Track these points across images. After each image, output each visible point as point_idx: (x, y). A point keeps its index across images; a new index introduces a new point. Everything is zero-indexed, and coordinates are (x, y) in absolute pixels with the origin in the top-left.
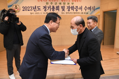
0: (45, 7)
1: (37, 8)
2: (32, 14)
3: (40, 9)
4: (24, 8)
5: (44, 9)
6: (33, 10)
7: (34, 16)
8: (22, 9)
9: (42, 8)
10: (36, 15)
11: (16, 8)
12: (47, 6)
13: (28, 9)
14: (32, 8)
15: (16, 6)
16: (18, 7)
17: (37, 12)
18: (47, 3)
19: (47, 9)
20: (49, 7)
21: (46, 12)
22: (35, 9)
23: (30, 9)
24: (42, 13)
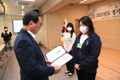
0: (114, 11)
1: (107, 13)
2: (103, 19)
3: (109, 14)
4: (98, 14)
5: (113, 13)
6: (104, 15)
7: (104, 20)
8: (96, 16)
9: (111, 12)
10: (106, 19)
11: (93, 16)
12: (116, 9)
13: (100, 15)
14: (103, 14)
15: (93, 14)
16: (94, 14)
17: (107, 16)
18: (116, 7)
19: (116, 13)
20: (118, 10)
21: (115, 15)
22: (105, 15)
23: (102, 15)
24: (111, 17)
